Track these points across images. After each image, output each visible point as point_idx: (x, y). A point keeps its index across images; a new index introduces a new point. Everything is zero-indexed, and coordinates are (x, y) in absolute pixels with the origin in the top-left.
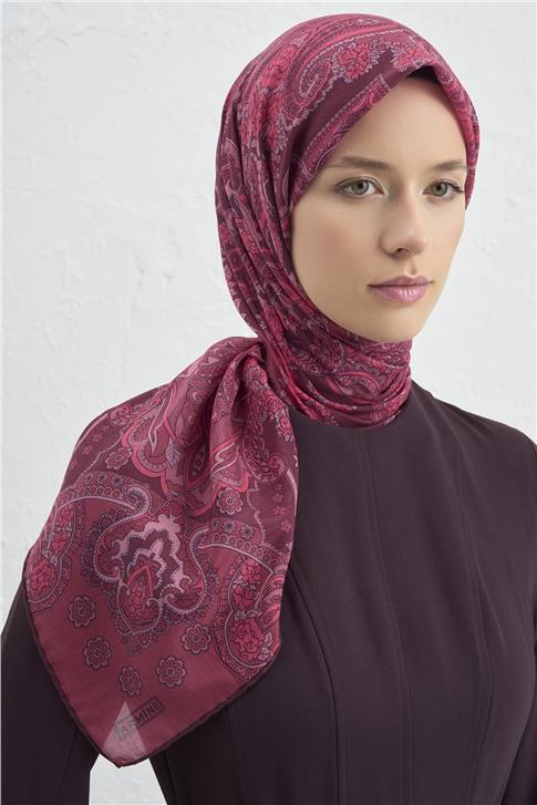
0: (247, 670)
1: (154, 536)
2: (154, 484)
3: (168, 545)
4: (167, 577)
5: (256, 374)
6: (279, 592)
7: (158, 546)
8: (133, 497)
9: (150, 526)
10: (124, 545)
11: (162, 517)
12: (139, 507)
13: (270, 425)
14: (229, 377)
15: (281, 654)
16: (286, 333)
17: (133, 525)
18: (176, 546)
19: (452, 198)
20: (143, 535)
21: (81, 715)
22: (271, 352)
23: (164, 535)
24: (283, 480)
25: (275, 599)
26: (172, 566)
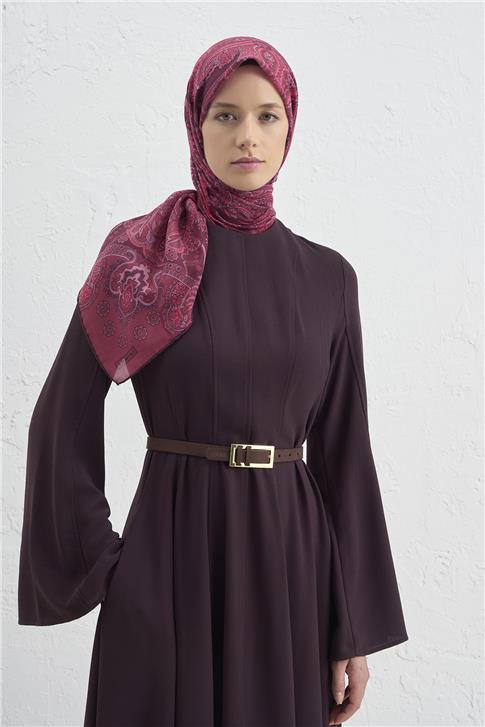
0: (176, 332)
1: (136, 272)
2: (139, 250)
3: (142, 276)
4: (140, 288)
5: (191, 206)
6: (194, 298)
7: (138, 275)
8: (128, 255)
9: (135, 268)
10: (122, 275)
11: (142, 265)
12: (131, 259)
13: (196, 224)
14: (177, 204)
15: (192, 326)
16: (208, 189)
17: (126, 266)
18: (147, 277)
19: (273, 122)
20: (131, 271)
21: (101, 359)
22: (199, 198)
23: (142, 272)
24: (200, 249)
25: (190, 301)
26: (143, 284)
